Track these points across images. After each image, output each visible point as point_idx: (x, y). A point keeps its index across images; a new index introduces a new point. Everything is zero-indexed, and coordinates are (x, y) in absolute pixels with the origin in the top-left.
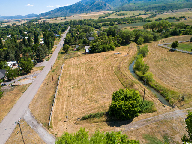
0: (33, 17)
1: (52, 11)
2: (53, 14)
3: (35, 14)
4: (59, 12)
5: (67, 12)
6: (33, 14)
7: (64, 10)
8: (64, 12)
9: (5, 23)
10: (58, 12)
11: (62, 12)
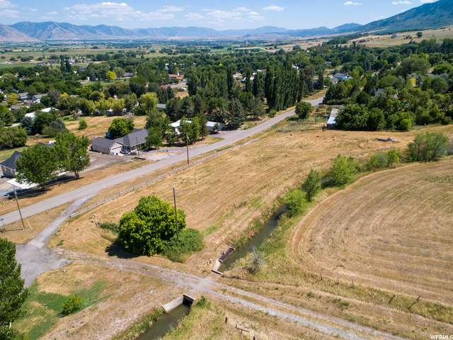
0: (349, 31)
1: (400, 14)
2: (399, 24)
3: (356, 24)
4: (419, 16)
5: (442, 16)
6: (352, 24)
7: (435, 10)
8: (432, 17)
9: (285, 44)
10: (416, 18)
11: (427, 17)
